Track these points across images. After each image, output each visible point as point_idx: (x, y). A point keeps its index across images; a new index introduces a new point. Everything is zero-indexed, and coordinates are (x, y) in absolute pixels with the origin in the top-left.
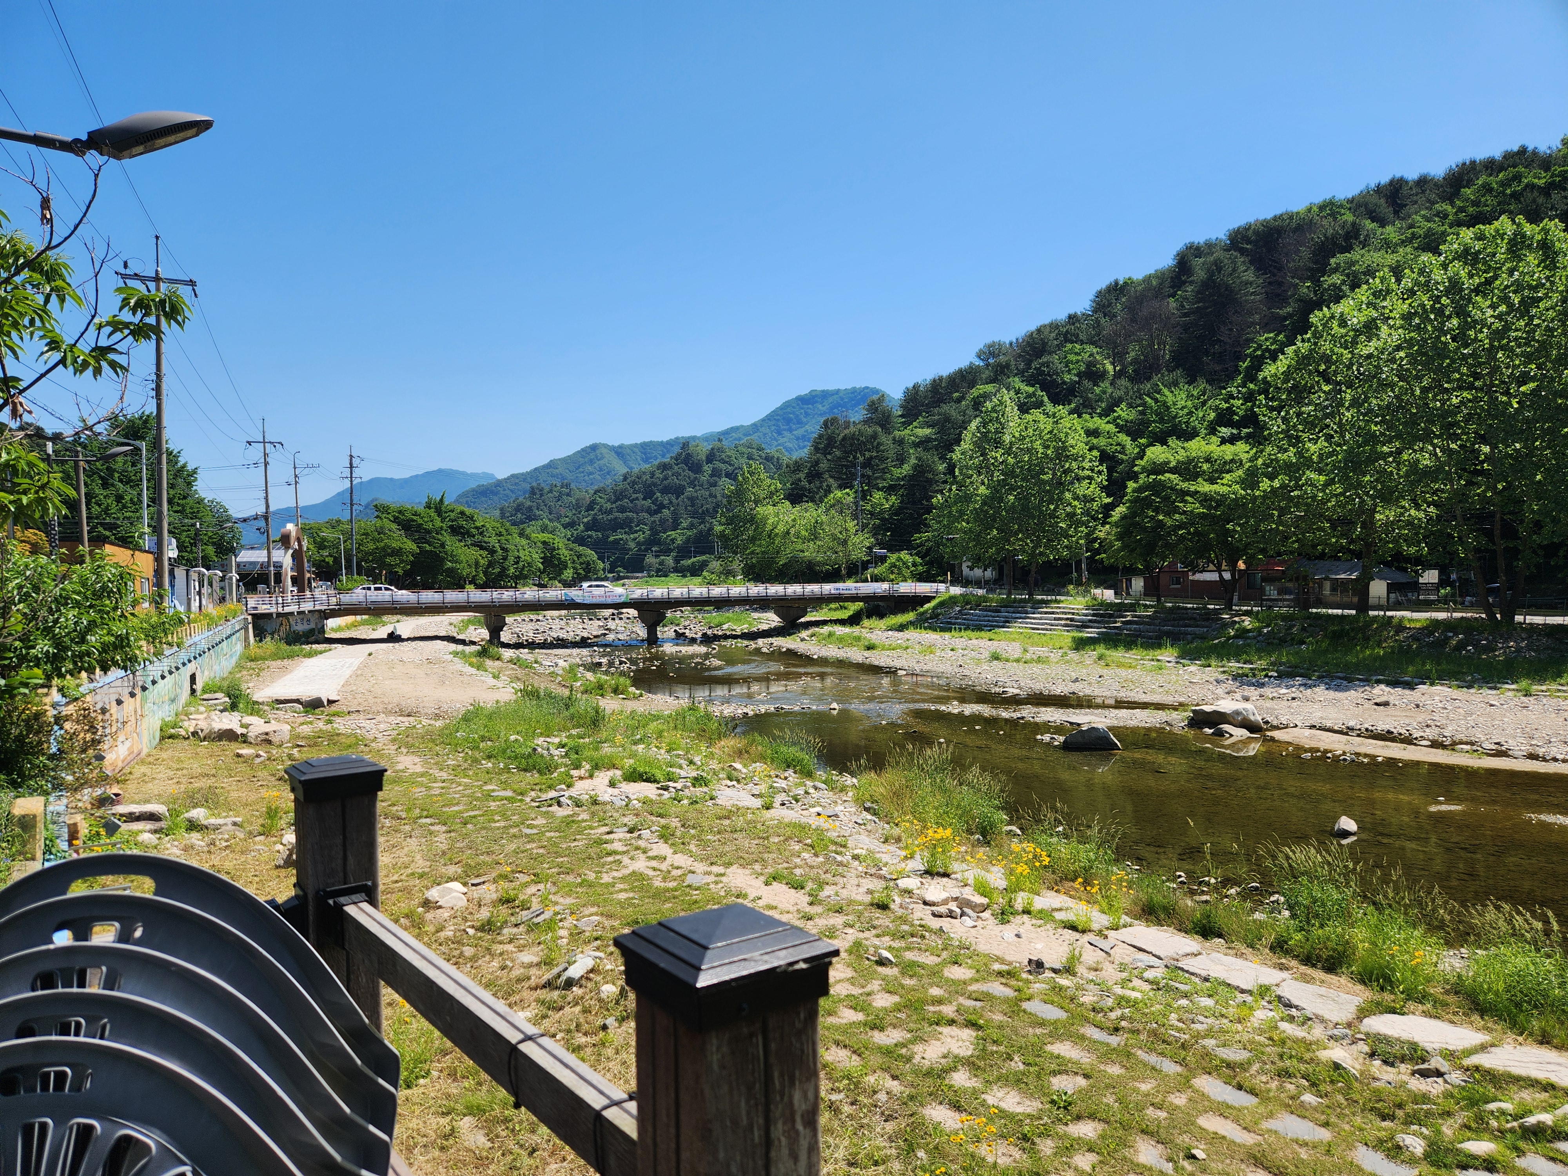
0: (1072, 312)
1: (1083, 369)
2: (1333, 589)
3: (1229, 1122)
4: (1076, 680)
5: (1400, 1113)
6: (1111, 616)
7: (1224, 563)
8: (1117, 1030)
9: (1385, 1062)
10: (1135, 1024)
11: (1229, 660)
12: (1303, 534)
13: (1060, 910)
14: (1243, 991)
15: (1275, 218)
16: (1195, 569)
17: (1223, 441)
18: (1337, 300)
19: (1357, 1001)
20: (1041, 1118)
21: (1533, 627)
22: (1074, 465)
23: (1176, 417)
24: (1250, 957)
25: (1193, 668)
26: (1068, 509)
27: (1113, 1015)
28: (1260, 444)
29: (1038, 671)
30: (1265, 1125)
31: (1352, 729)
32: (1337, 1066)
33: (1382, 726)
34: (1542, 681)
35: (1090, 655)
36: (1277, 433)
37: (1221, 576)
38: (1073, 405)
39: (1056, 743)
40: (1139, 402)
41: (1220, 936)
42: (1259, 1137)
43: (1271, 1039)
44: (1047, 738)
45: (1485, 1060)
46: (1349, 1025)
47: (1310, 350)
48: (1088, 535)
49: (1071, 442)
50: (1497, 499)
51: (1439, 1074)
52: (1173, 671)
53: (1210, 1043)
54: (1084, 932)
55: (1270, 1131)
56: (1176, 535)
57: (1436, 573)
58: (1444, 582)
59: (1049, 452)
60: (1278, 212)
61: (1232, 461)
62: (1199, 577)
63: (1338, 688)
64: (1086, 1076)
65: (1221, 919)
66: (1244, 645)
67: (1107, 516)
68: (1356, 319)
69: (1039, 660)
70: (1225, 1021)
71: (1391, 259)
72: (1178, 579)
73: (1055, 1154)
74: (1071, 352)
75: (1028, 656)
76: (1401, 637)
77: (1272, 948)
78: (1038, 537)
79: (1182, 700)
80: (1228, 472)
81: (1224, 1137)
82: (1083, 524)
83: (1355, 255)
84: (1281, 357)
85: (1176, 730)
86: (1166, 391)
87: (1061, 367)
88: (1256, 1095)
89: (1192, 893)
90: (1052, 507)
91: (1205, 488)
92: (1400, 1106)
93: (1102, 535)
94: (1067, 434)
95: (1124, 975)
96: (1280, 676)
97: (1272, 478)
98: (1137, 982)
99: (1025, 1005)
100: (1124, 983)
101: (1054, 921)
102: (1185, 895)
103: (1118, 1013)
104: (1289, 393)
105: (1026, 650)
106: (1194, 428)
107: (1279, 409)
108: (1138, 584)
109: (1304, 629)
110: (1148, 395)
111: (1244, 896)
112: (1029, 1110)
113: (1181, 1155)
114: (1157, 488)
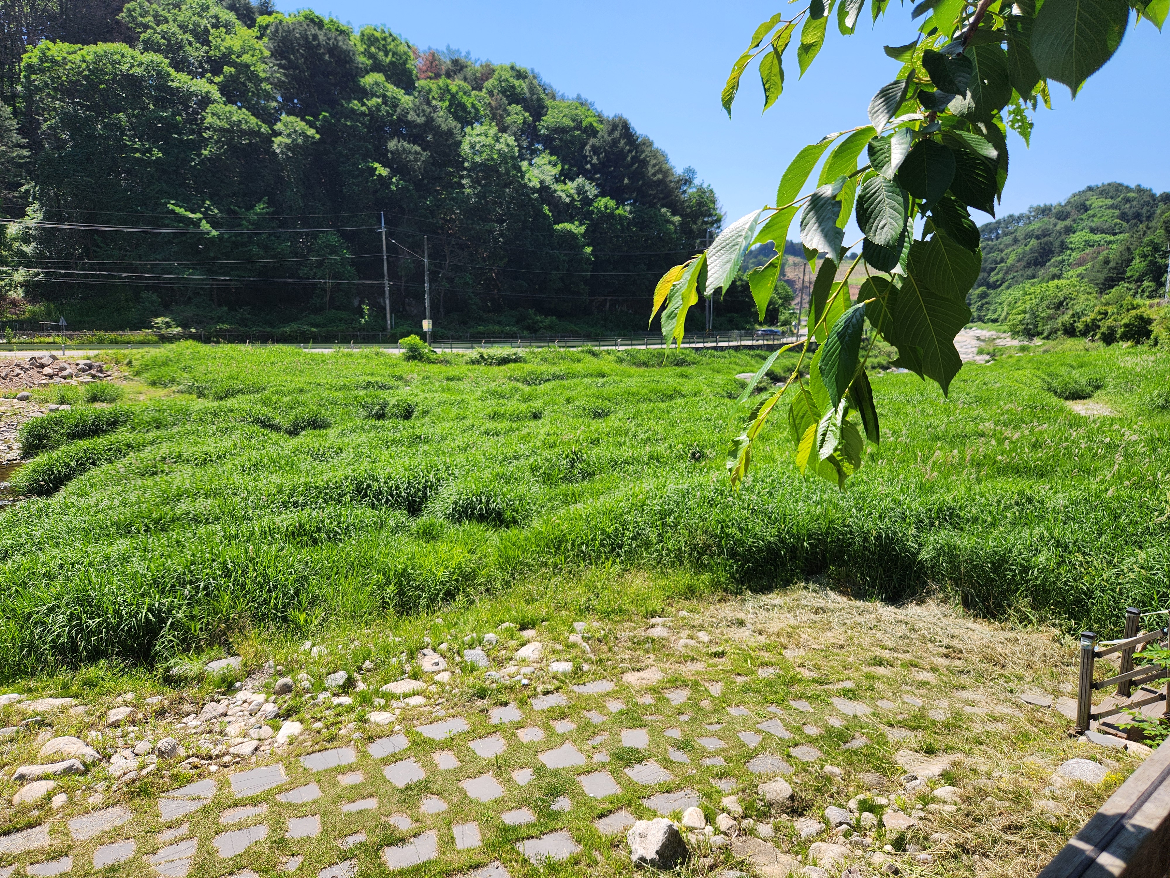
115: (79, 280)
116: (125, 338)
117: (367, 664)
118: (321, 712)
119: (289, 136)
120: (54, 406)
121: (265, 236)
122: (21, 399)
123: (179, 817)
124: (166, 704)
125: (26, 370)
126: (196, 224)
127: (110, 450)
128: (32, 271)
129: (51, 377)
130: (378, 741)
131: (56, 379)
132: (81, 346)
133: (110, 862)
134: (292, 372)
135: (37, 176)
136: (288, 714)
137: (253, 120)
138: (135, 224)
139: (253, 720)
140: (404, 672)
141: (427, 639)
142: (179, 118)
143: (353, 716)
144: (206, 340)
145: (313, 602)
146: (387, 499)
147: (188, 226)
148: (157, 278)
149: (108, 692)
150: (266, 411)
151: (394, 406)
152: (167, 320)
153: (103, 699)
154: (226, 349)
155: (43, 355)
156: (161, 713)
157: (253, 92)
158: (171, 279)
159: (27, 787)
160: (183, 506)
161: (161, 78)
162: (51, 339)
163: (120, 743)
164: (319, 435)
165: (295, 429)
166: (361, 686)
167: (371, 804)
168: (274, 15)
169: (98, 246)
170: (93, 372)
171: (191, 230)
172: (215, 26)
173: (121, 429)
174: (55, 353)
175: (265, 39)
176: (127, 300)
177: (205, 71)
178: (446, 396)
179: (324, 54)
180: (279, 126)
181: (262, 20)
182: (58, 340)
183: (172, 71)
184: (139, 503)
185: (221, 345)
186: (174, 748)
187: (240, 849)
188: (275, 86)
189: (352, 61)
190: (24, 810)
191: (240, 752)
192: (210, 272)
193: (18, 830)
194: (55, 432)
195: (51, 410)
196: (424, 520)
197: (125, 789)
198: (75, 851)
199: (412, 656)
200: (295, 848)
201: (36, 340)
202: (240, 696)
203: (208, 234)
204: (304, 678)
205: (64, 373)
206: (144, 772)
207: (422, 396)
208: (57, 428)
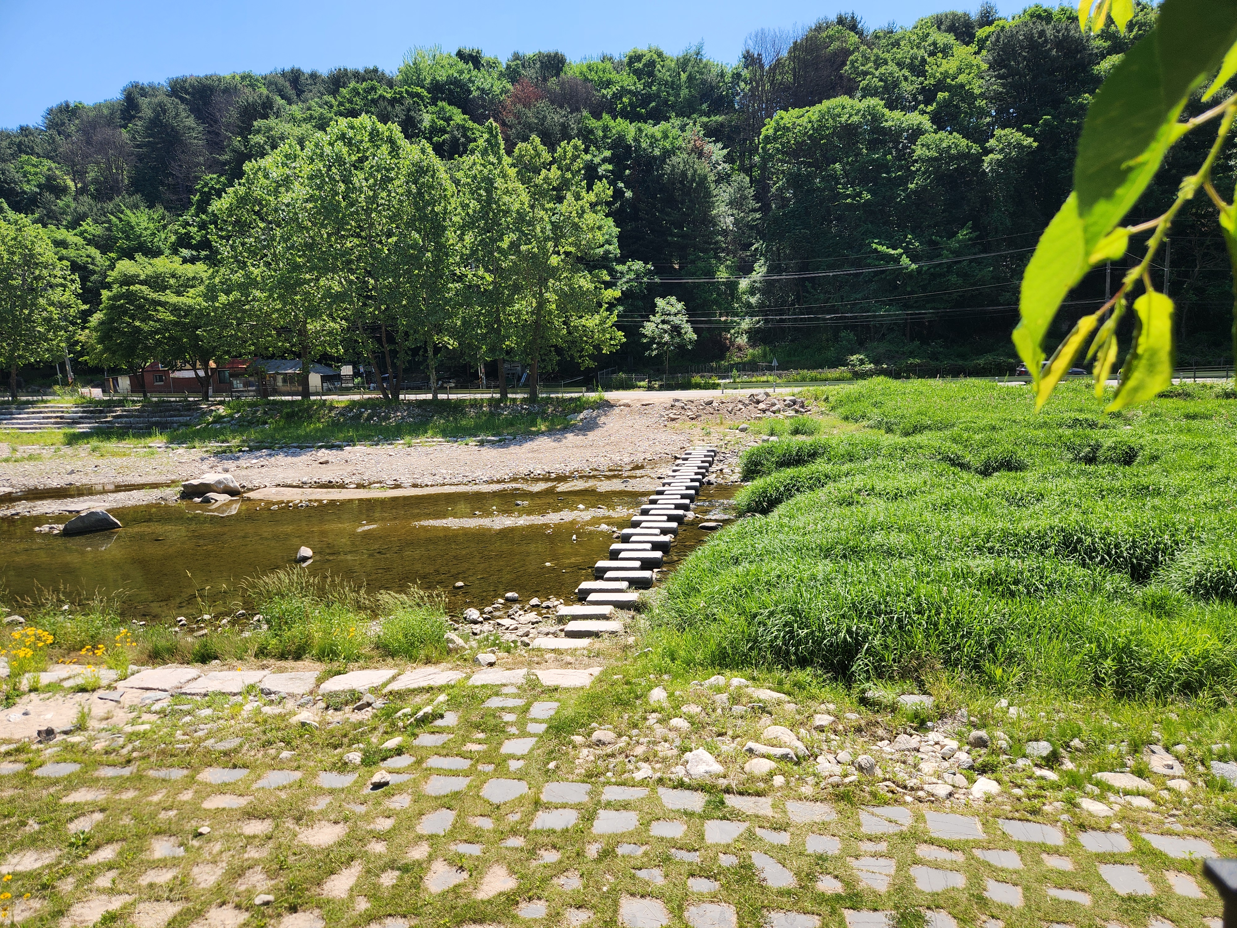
0: (24, 124)
1: (43, 180)
2: (284, 381)
3: (227, 796)
4: (72, 472)
5: (346, 740)
6: (101, 412)
7: (198, 363)
8: (129, 762)
9: (336, 710)
10: (146, 751)
11: (210, 442)
12: (257, 339)
13: (69, 678)
14: (235, 694)
15: (206, 78)
16: (174, 368)
17: (185, 261)
18: (263, 155)
19: (316, 674)
20: (60, 863)
21: (410, 402)
22: (45, 272)
23: (140, 236)
24: (240, 667)
25: (181, 451)
26: (44, 314)
27: (124, 751)
28: (216, 265)
29: (31, 469)
30: (255, 786)
31: (305, 483)
32: (303, 724)
33: (325, 479)
34: (417, 436)
35: (83, 449)
36: (228, 257)
37: (196, 374)
38: (37, 215)
39: (56, 532)
40: (104, 219)
41: (216, 658)
42: (251, 798)
43: (257, 722)
44: (45, 528)
45: (395, 686)
46: (311, 693)
47: (246, 193)
48: (68, 339)
49: (38, 250)
50: (382, 316)
51: (369, 705)
52: (165, 454)
53: (210, 743)
54: (94, 690)
55: (258, 790)
56: (153, 338)
57: (350, 367)
58: (356, 374)
59: (15, 258)
60: (209, 73)
61: (194, 278)
62: (178, 374)
63: (294, 455)
64: (102, 810)
65: (216, 644)
66: (221, 428)
67: (85, 321)
68: (276, 173)
69: (31, 458)
70: (221, 722)
71: (298, 131)
72: (161, 377)
73: (77, 887)
74: (28, 162)
75: (18, 455)
76: (333, 414)
77: (256, 656)
78: (15, 340)
79: (173, 478)
80: (193, 287)
81: (224, 809)
82: (61, 328)
83: (272, 122)
84: (224, 195)
85: (170, 503)
86: (128, 212)
87: (18, 176)
88: (248, 767)
89: (192, 631)
90: (27, 312)
91: (173, 299)
92: (345, 736)
93: (82, 338)
94: (33, 243)
95: (134, 714)
96: (251, 450)
97: (227, 293)
98: (146, 717)
99: (37, 773)
100: (133, 722)
101: (63, 689)
102: (185, 634)
103: (130, 747)
104: (234, 227)
105: (14, 450)
106: (159, 247)
107: (228, 238)
108: (124, 383)
109: (265, 413)
110: (112, 214)
111: (233, 623)
112: (47, 862)
113: (190, 837)
114: (130, 297)
115: (789, 324)
116: (823, 376)
117: (1076, 743)
118: (1022, 779)
119: (1002, 151)
120: (766, 437)
121: (965, 263)
122: (743, 430)
123: (879, 834)
124: (863, 723)
125: (746, 405)
126: (896, 260)
127: (811, 478)
128: (754, 319)
129: (764, 411)
130: (1091, 832)
131: (768, 413)
132: (788, 384)
133: (820, 851)
134: (984, 408)
135: (765, 235)
136: (984, 770)
137: (964, 142)
138: (840, 267)
139: (946, 764)
140: (1125, 765)
141: (1156, 734)
142: (889, 157)
143: (1060, 795)
144: (897, 375)
145: (1011, 658)
146: (1103, 557)
147: (888, 263)
148: (856, 317)
149: (813, 698)
150: (957, 449)
151: (1109, 449)
152: (862, 357)
153: (810, 703)
154: (916, 384)
155: (759, 392)
156: (859, 730)
157: (966, 113)
158: (868, 317)
159: (755, 761)
160: (878, 538)
161: (876, 120)
162: (764, 378)
163: (824, 747)
164: (1015, 478)
165: (987, 470)
166: (1068, 765)
167: (1084, 899)
168: (996, 23)
169: (808, 292)
170: (797, 407)
171: (891, 266)
172: (932, 54)
173: (819, 460)
174: (769, 390)
175: (984, 52)
176: (827, 340)
177: (918, 103)
178: (1184, 438)
179: (1051, 49)
180: (992, 142)
181: (981, 33)
182: (771, 378)
183: (886, 111)
184: (839, 530)
185: (911, 380)
186: (872, 767)
187: (938, 887)
188: (990, 99)
189: (1084, 48)
190: (752, 779)
191: (935, 792)
192: (906, 306)
193: (749, 794)
194: (767, 460)
195: (764, 441)
196: (1152, 589)
197: (831, 790)
198: (791, 829)
199: (1135, 749)
200: (995, 912)
201: (754, 379)
202: (932, 736)
203: (907, 268)
204: (1002, 739)
205: (774, 408)
206: (847, 780)
207: (1149, 437)
208: (769, 457)
